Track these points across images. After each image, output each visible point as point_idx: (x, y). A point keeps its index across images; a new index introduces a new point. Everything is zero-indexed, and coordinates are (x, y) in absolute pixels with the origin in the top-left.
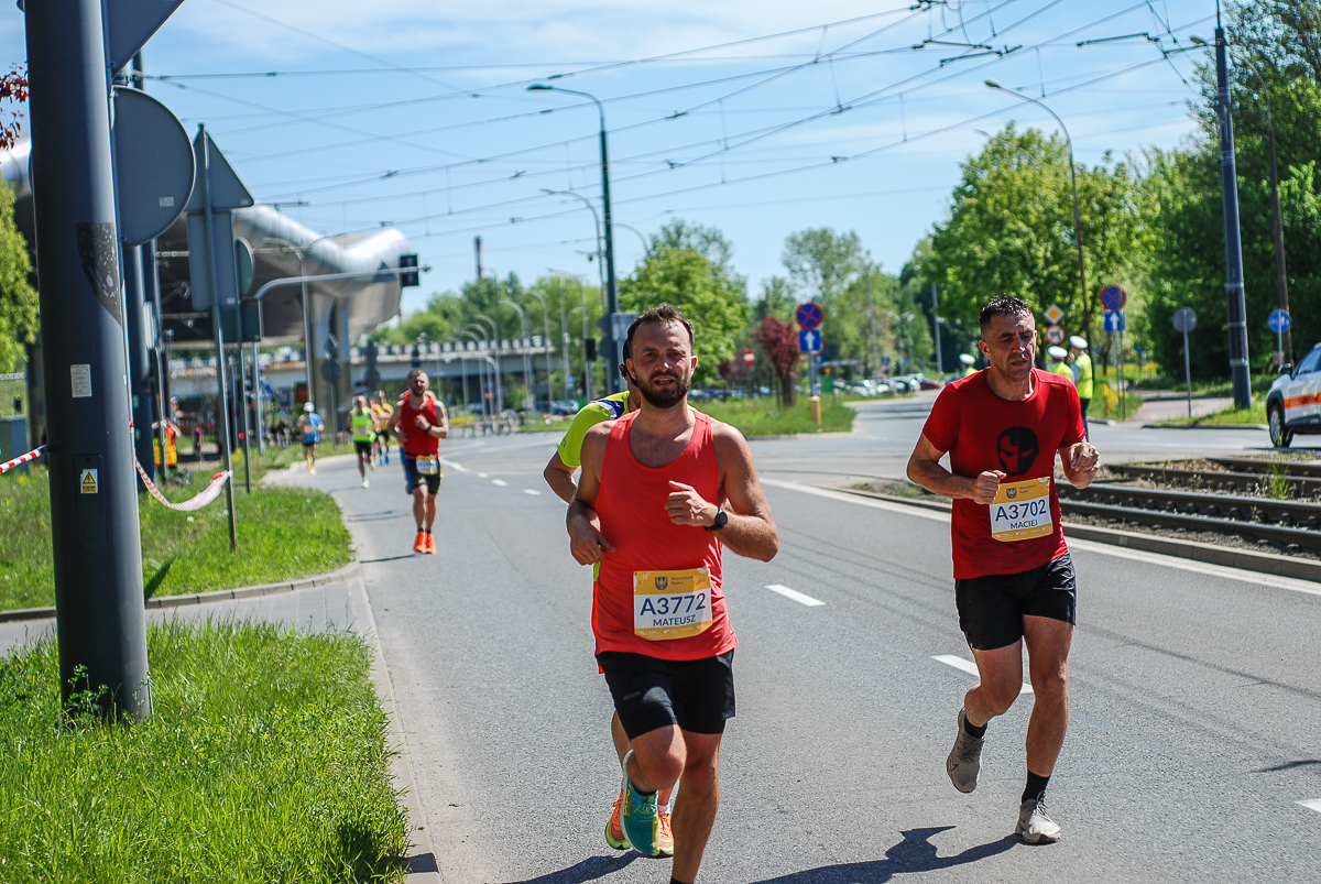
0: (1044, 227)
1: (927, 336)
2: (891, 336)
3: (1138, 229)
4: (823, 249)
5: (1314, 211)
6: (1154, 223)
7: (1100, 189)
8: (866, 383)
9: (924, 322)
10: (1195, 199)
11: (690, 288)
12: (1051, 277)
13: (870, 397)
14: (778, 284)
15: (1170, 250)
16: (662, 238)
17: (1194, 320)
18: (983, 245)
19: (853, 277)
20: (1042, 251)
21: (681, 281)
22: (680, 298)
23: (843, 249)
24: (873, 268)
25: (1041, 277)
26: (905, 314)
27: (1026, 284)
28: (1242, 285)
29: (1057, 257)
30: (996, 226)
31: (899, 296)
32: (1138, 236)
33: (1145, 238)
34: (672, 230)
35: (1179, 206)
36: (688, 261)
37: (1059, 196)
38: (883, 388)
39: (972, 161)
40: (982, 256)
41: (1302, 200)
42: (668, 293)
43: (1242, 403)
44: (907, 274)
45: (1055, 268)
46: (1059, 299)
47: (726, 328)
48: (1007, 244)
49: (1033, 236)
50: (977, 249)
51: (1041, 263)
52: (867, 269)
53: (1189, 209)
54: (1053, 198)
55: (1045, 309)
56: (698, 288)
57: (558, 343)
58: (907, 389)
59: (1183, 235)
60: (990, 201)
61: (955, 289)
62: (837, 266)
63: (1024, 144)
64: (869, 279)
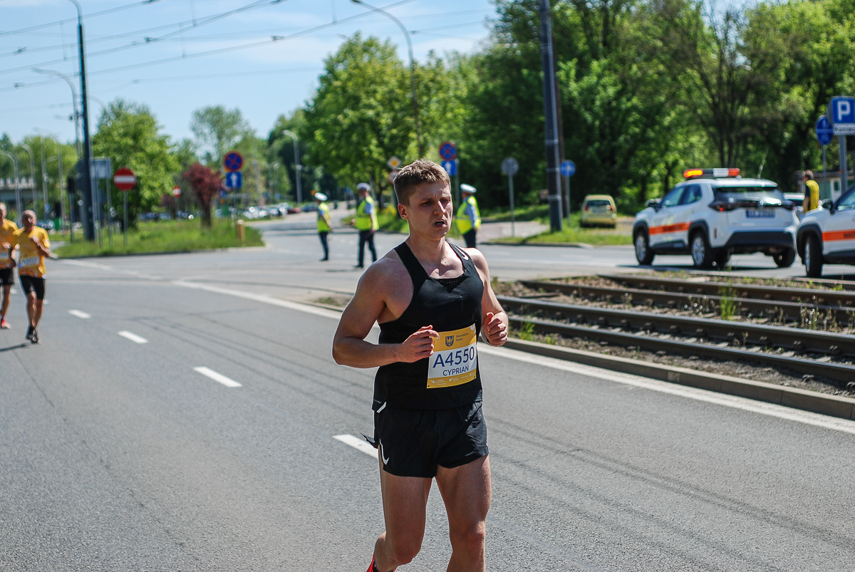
0: (389, 102)
1: (286, 179)
2: (262, 178)
3: (450, 105)
4: (218, 120)
5: (575, 94)
6: (462, 101)
7: (427, 78)
8: (252, 209)
9: (284, 170)
10: (491, 85)
11: (141, 142)
12: (393, 138)
13: (254, 220)
14: (187, 143)
15: (473, 120)
16: (109, 110)
17: (516, 167)
18: (346, 116)
19: (237, 139)
20: (386, 119)
21: (136, 137)
22: (136, 148)
23: (230, 120)
24: (249, 134)
25: (384, 136)
26: (273, 163)
27: (374, 141)
28: (556, 141)
29: (396, 122)
30: (354, 102)
31: (267, 152)
32: (452, 110)
33: (457, 111)
34: (116, 107)
35: (481, 89)
36: (141, 122)
37: (398, 81)
38: (263, 213)
39: (331, 58)
40: (346, 122)
41: (567, 85)
42: (126, 145)
43: (556, 227)
44: (273, 137)
45: (394, 131)
46: (397, 153)
47: (168, 170)
48: (364, 114)
49: (380, 108)
50: (340, 117)
51: (385, 128)
52: (247, 133)
53: (486, 92)
54: (393, 82)
55: (388, 158)
56: (148, 142)
57: (39, 182)
58: (279, 214)
59: (484, 110)
60: (350, 84)
61: (321, 145)
62: (227, 131)
63: (369, 46)
64: (248, 140)
